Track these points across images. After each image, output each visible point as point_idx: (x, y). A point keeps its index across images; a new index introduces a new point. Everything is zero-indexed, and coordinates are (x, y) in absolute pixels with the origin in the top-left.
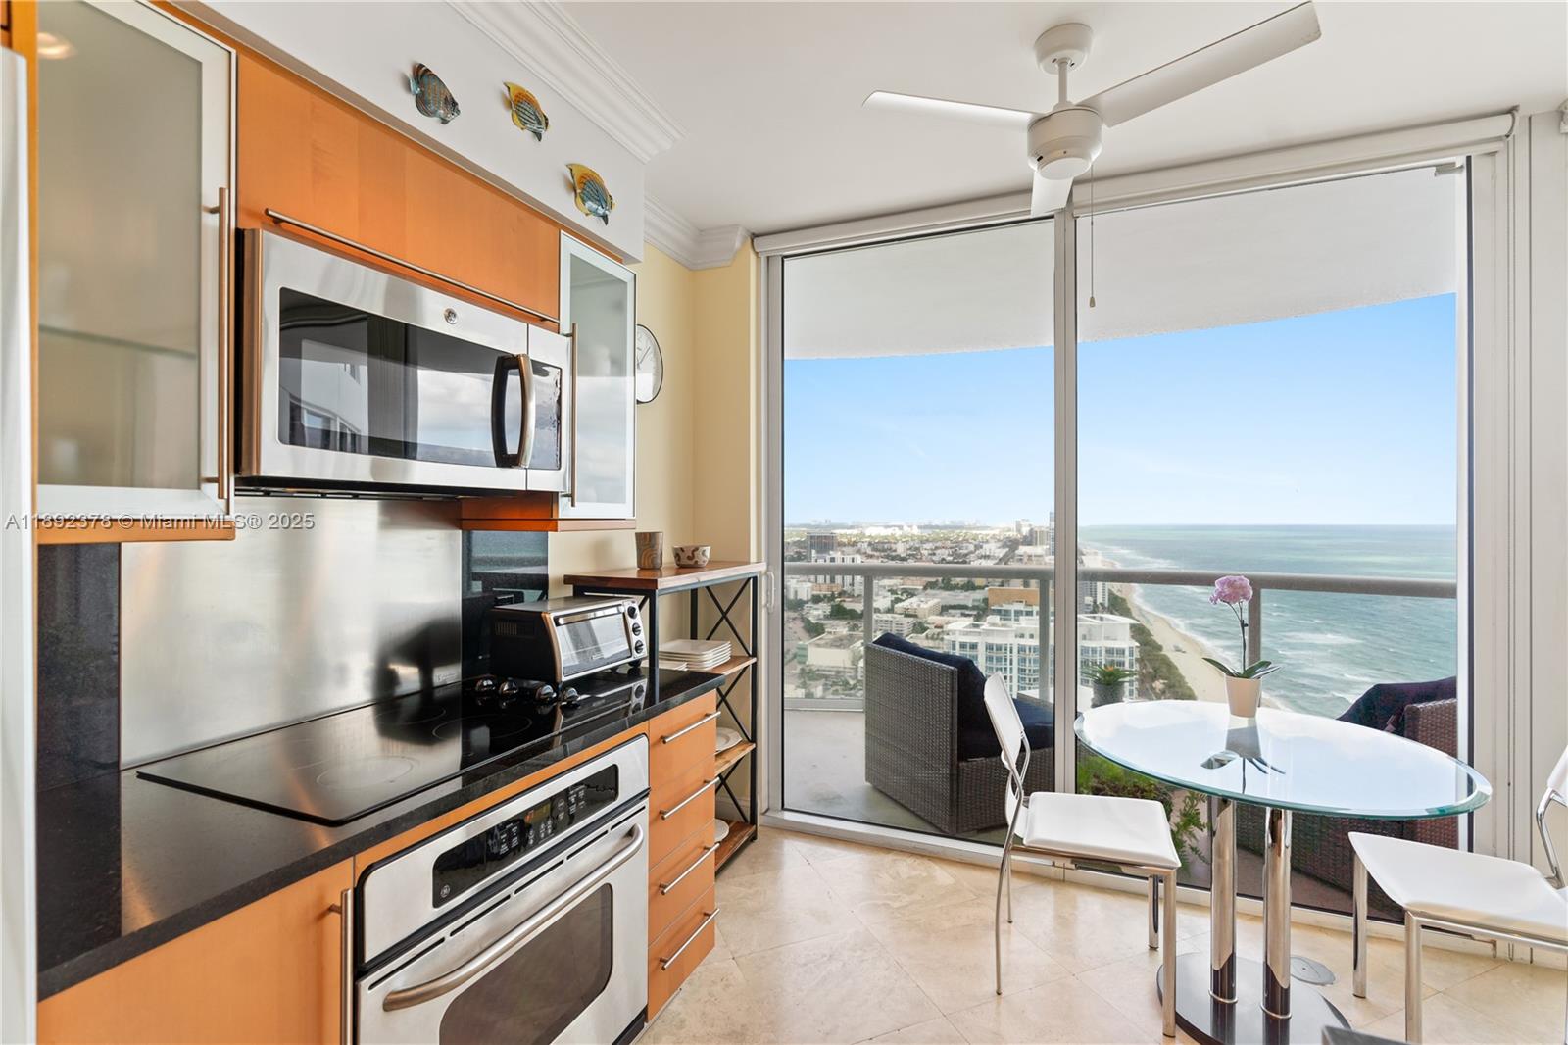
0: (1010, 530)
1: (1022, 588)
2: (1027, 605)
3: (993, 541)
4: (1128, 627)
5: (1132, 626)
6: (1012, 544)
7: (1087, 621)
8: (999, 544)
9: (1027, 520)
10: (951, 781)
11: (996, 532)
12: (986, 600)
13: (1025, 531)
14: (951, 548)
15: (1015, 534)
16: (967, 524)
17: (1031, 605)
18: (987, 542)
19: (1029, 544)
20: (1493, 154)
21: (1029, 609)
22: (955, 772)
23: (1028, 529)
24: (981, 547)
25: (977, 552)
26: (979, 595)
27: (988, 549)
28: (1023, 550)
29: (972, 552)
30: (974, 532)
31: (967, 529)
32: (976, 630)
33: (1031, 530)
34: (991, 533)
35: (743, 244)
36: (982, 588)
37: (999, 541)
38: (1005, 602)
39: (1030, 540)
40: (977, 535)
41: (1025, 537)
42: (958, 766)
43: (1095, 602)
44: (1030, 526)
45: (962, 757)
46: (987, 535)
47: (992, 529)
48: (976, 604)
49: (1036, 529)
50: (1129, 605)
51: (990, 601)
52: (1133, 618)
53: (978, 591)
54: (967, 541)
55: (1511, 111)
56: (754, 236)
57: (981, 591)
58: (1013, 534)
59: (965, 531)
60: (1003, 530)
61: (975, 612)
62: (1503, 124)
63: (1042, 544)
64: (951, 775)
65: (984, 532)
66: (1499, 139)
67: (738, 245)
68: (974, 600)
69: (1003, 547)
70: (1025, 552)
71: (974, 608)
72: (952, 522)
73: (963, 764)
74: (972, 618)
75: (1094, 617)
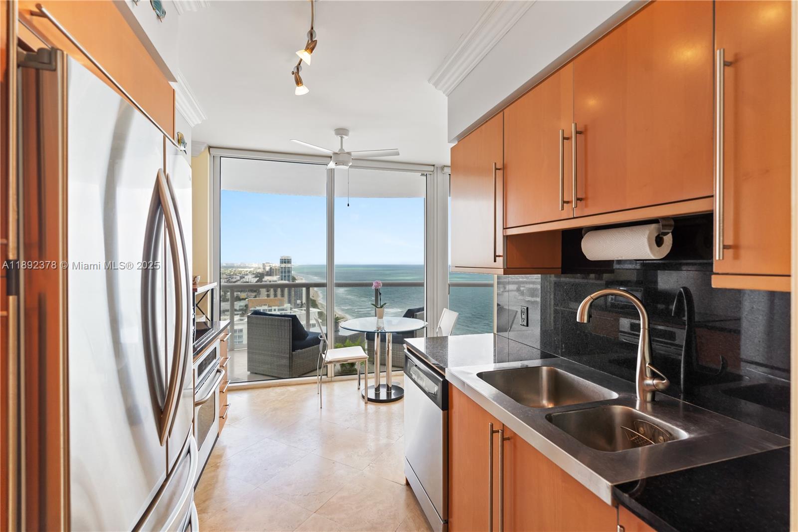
0: (259, 268)
1: (266, 298)
2: (269, 306)
3: (250, 274)
4: (317, 313)
5: (319, 312)
6: (260, 276)
7: (298, 312)
8: (254, 276)
9: (269, 263)
10: (290, 359)
11: (252, 269)
12: (246, 306)
13: (268, 269)
14: (226, 278)
15: (262, 270)
16: (235, 265)
17: (271, 306)
18: (247, 275)
19: (270, 275)
20: (431, 174)
21: (270, 308)
22: (291, 356)
23: (269, 268)
24: (244, 277)
25: (242, 280)
26: (243, 303)
27: (247, 278)
28: (266, 278)
29: (238, 280)
30: (240, 269)
31: (235, 268)
32: (242, 322)
33: (271, 268)
34: (249, 270)
35: (205, 149)
36: (245, 299)
37: (254, 274)
38: (257, 306)
39: (270, 273)
40: (242, 271)
41: (267, 272)
42: (292, 354)
43: (302, 302)
44: (270, 266)
45: (293, 350)
46: (247, 271)
47: (250, 268)
48: (241, 308)
49: (273, 268)
50: (317, 303)
51: (249, 306)
52: (318, 309)
53: (242, 301)
54: (236, 275)
55: (434, 165)
56: (210, 147)
57: (244, 301)
58: (260, 271)
59: (234, 269)
60: (256, 268)
61: (240, 313)
62: (432, 168)
63: (276, 275)
64: (290, 357)
65: (245, 270)
66: (431, 171)
67: (203, 150)
68: (240, 306)
69: (256, 277)
70: (268, 280)
71: (240, 310)
72: (227, 264)
73: (294, 353)
74: (239, 316)
75: (302, 310)
